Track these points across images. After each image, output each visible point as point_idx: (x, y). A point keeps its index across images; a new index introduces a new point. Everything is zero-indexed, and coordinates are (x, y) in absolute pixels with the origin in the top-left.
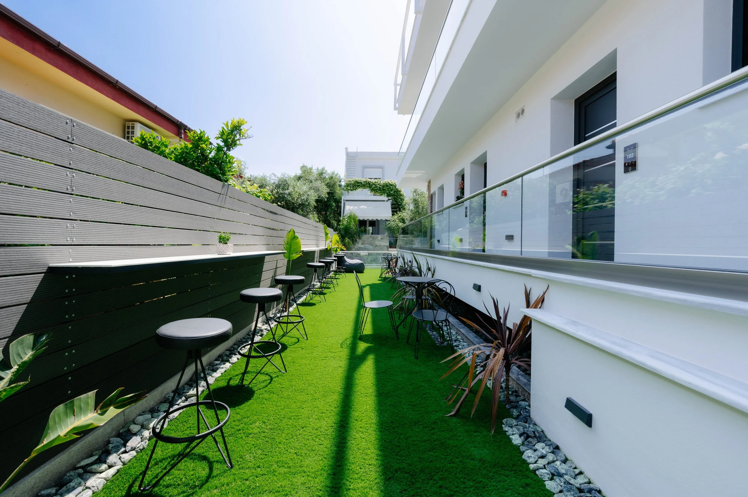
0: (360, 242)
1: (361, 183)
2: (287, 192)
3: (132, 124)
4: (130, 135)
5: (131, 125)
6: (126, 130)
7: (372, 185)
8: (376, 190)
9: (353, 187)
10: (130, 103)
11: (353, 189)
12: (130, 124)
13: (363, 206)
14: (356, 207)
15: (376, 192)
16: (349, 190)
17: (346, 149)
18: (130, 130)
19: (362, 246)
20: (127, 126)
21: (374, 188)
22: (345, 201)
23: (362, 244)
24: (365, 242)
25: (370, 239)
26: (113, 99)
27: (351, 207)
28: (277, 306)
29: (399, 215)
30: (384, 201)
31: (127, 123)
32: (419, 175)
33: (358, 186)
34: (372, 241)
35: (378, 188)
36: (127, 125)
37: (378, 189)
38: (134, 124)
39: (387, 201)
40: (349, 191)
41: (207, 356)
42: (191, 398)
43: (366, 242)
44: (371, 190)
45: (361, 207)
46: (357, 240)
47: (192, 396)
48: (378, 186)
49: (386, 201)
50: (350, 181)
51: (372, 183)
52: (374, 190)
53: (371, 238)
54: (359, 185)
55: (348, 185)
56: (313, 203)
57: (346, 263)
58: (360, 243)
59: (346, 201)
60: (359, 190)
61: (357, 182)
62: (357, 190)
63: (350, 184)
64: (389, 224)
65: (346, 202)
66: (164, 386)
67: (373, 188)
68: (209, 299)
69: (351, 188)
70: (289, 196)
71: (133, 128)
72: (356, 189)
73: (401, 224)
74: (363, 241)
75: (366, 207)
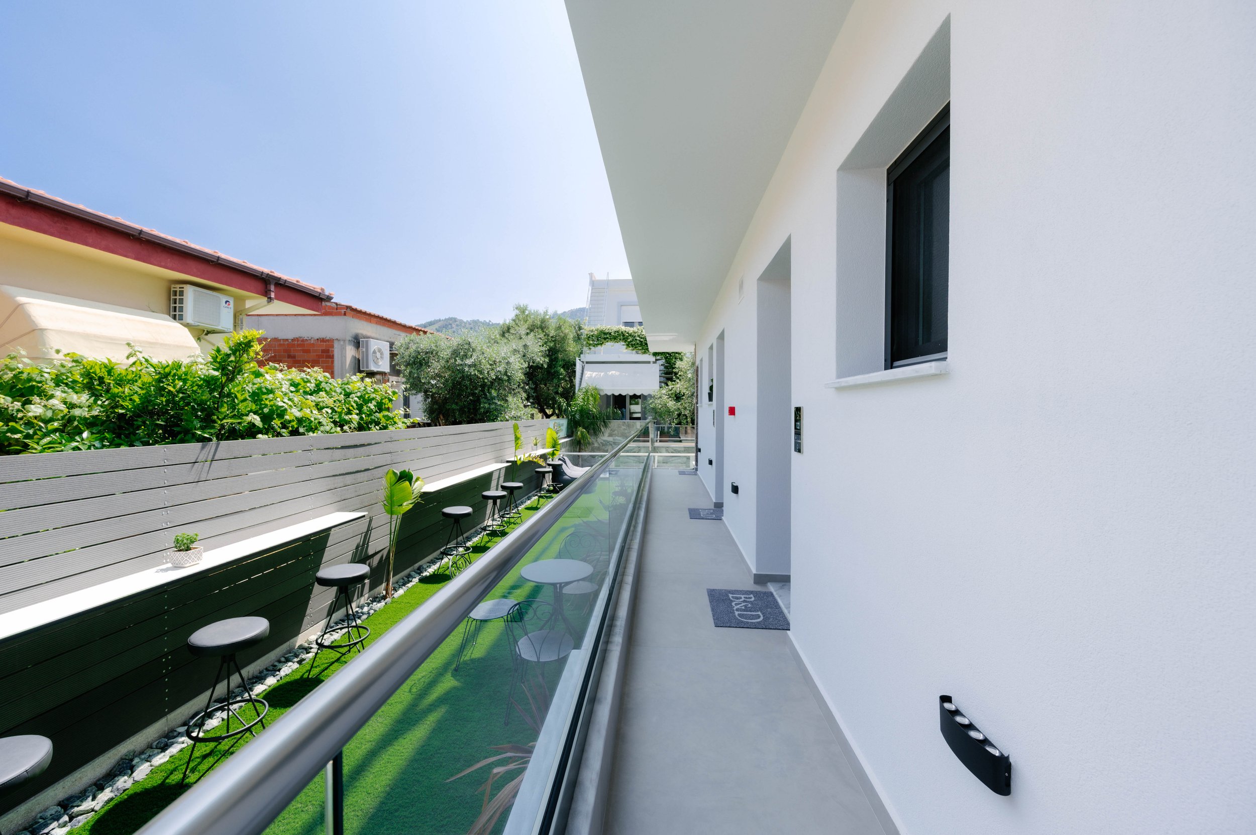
0: (607, 432)
1: (610, 334)
2: (469, 362)
3: (180, 288)
4: (177, 305)
5: (178, 290)
6: (172, 297)
7: (628, 336)
8: (634, 344)
9: (598, 340)
10: (169, 260)
11: (598, 344)
12: (177, 287)
13: (614, 372)
14: (602, 374)
15: (636, 347)
16: (590, 345)
17: (591, 275)
18: (178, 297)
19: (611, 439)
20: (173, 291)
21: (631, 341)
22: (585, 363)
23: (610, 435)
24: (614, 433)
25: (623, 427)
26: (137, 258)
27: (594, 374)
28: (371, 589)
29: (670, 387)
30: (649, 362)
31: (173, 286)
32: (671, 337)
33: (605, 339)
34: (626, 431)
35: (638, 342)
36: (172, 289)
37: (638, 344)
38: (183, 288)
39: (654, 363)
40: (591, 347)
41: (159, 723)
42: (79, 818)
43: (616, 432)
44: (628, 345)
45: (610, 373)
46: (602, 429)
47: (81, 813)
48: (638, 338)
49: (652, 363)
50: (592, 331)
51: (628, 333)
52: (632, 344)
53: (623, 425)
54: (607, 338)
55: (589, 337)
56: (519, 376)
57: (566, 477)
58: (606, 434)
59: (587, 363)
60: (609, 345)
61: (603, 333)
62: (603, 345)
63: (592, 336)
64: (653, 402)
65: (587, 366)
66: (34, 801)
67: (629, 342)
68: (165, 634)
69: (595, 343)
70: (472, 369)
71: (182, 293)
72: (603, 343)
73: (671, 404)
74: (611, 430)
75: (617, 373)
